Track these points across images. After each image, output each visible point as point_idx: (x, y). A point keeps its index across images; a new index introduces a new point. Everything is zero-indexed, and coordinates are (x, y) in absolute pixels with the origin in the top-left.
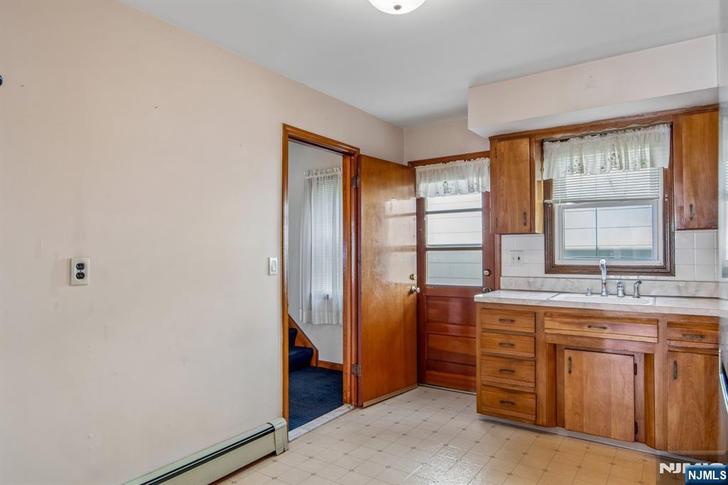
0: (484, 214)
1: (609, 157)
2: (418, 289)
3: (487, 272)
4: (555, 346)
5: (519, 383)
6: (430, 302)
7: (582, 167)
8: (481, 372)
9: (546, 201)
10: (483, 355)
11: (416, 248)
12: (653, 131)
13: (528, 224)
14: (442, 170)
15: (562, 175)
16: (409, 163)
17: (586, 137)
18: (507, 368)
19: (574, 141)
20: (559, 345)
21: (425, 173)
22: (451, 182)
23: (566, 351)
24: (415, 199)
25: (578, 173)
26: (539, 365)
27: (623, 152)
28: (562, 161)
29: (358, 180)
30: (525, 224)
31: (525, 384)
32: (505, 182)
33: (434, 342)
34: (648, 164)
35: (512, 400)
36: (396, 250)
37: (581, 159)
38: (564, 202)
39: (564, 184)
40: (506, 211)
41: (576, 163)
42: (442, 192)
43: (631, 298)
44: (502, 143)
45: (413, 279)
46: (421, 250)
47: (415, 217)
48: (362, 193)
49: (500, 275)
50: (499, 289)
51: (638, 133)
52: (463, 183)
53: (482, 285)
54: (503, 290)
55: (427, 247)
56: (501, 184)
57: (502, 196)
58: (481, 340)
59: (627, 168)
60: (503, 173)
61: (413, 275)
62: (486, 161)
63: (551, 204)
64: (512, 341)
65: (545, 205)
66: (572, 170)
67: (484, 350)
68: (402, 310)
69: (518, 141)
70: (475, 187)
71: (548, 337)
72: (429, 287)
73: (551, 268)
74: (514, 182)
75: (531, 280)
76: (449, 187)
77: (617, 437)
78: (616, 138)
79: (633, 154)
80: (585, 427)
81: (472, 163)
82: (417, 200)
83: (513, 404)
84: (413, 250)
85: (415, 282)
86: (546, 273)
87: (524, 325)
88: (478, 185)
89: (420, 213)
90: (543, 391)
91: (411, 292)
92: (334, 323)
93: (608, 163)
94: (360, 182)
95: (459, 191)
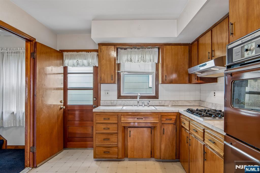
0: (94, 75)
1: (140, 57)
2: (64, 107)
3: (95, 99)
4: (124, 127)
5: (111, 143)
6: (69, 112)
7: (131, 59)
8: (95, 141)
9: (118, 71)
10: (96, 133)
11: (63, 88)
12: (153, 50)
13: (113, 80)
14: (76, 55)
15: (124, 62)
16: (60, 50)
17: (133, 49)
18: (107, 138)
19: (129, 50)
20: (126, 126)
21: (68, 55)
22: (80, 61)
23: (129, 128)
24: (63, 67)
25: (130, 62)
26: (119, 135)
27: (145, 56)
28: (124, 56)
29: (35, 55)
30: (112, 80)
31: (114, 143)
32: (104, 62)
33: (71, 129)
34: (152, 61)
35: (108, 151)
36: (54, 89)
37: (131, 56)
38: (125, 72)
39: (124, 65)
40: (105, 74)
41: (129, 58)
42: (76, 64)
43: (146, 107)
44: (104, 46)
45: (62, 103)
46: (65, 89)
47: (63, 75)
48: (37, 61)
49: (100, 100)
50: (100, 105)
51: (149, 50)
52: (85, 62)
53: (92, 104)
54: (101, 106)
55: (68, 88)
56: (103, 63)
57: (103, 68)
58: (95, 127)
59: (146, 62)
60: (104, 59)
61: (62, 101)
62: (96, 53)
63: (120, 73)
64: (108, 127)
65: (118, 73)
66: (128, 60)
67: (97, 132)
68: (57, 117)
69: (110, 46)
70: (91, 63)
71: (122, 124)
72: (68, 106)
73: (119, 97)
74: (108, 62)
75: (112, 101)
76: (79, 63)
77: (145, 157)
78: (143, 51)
79: (148, 57)
80: (135, 156)
81: (90, 53)
82: (64, 67)
83: (109, 152)
84: (62, 89)
85: (62, 104)
86: (118, 99)
87: (114, 120)
88: (92, 63)
89: (65, 73)
90: (120, 145)
91: (61, 108)
92: (17, 126)
93: (140, 59)
94: (36, 56)
95: (83, 65)
